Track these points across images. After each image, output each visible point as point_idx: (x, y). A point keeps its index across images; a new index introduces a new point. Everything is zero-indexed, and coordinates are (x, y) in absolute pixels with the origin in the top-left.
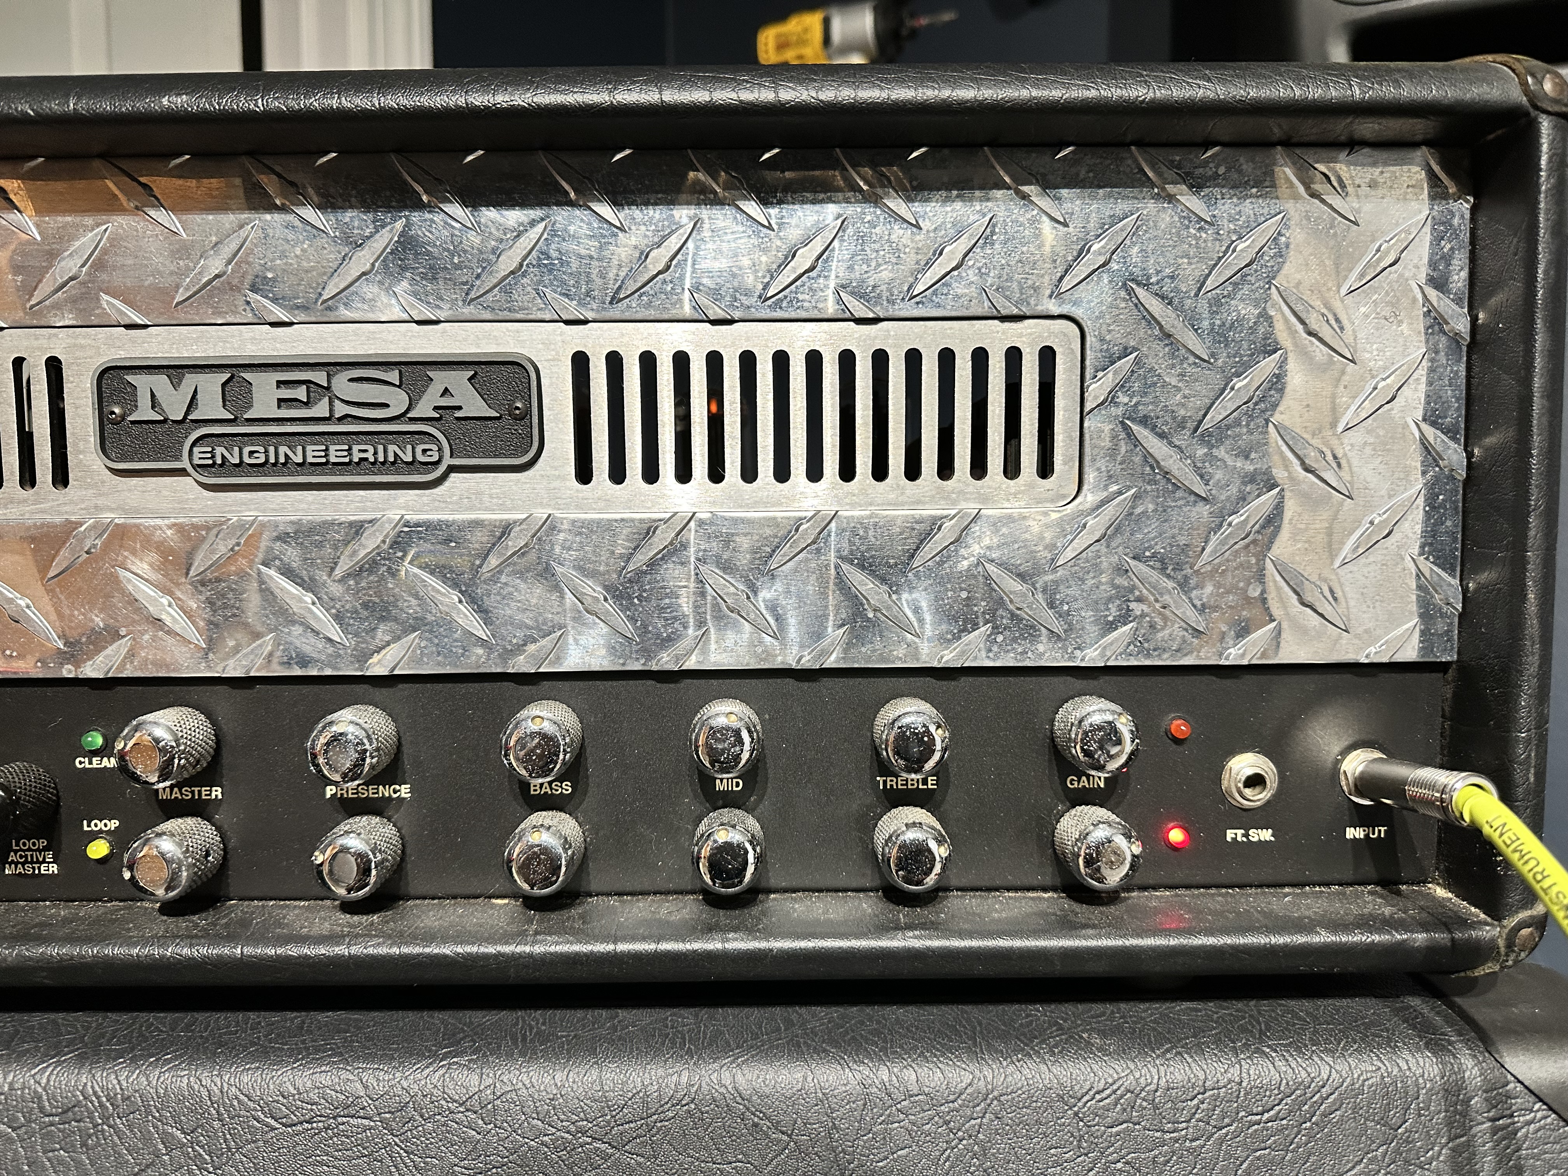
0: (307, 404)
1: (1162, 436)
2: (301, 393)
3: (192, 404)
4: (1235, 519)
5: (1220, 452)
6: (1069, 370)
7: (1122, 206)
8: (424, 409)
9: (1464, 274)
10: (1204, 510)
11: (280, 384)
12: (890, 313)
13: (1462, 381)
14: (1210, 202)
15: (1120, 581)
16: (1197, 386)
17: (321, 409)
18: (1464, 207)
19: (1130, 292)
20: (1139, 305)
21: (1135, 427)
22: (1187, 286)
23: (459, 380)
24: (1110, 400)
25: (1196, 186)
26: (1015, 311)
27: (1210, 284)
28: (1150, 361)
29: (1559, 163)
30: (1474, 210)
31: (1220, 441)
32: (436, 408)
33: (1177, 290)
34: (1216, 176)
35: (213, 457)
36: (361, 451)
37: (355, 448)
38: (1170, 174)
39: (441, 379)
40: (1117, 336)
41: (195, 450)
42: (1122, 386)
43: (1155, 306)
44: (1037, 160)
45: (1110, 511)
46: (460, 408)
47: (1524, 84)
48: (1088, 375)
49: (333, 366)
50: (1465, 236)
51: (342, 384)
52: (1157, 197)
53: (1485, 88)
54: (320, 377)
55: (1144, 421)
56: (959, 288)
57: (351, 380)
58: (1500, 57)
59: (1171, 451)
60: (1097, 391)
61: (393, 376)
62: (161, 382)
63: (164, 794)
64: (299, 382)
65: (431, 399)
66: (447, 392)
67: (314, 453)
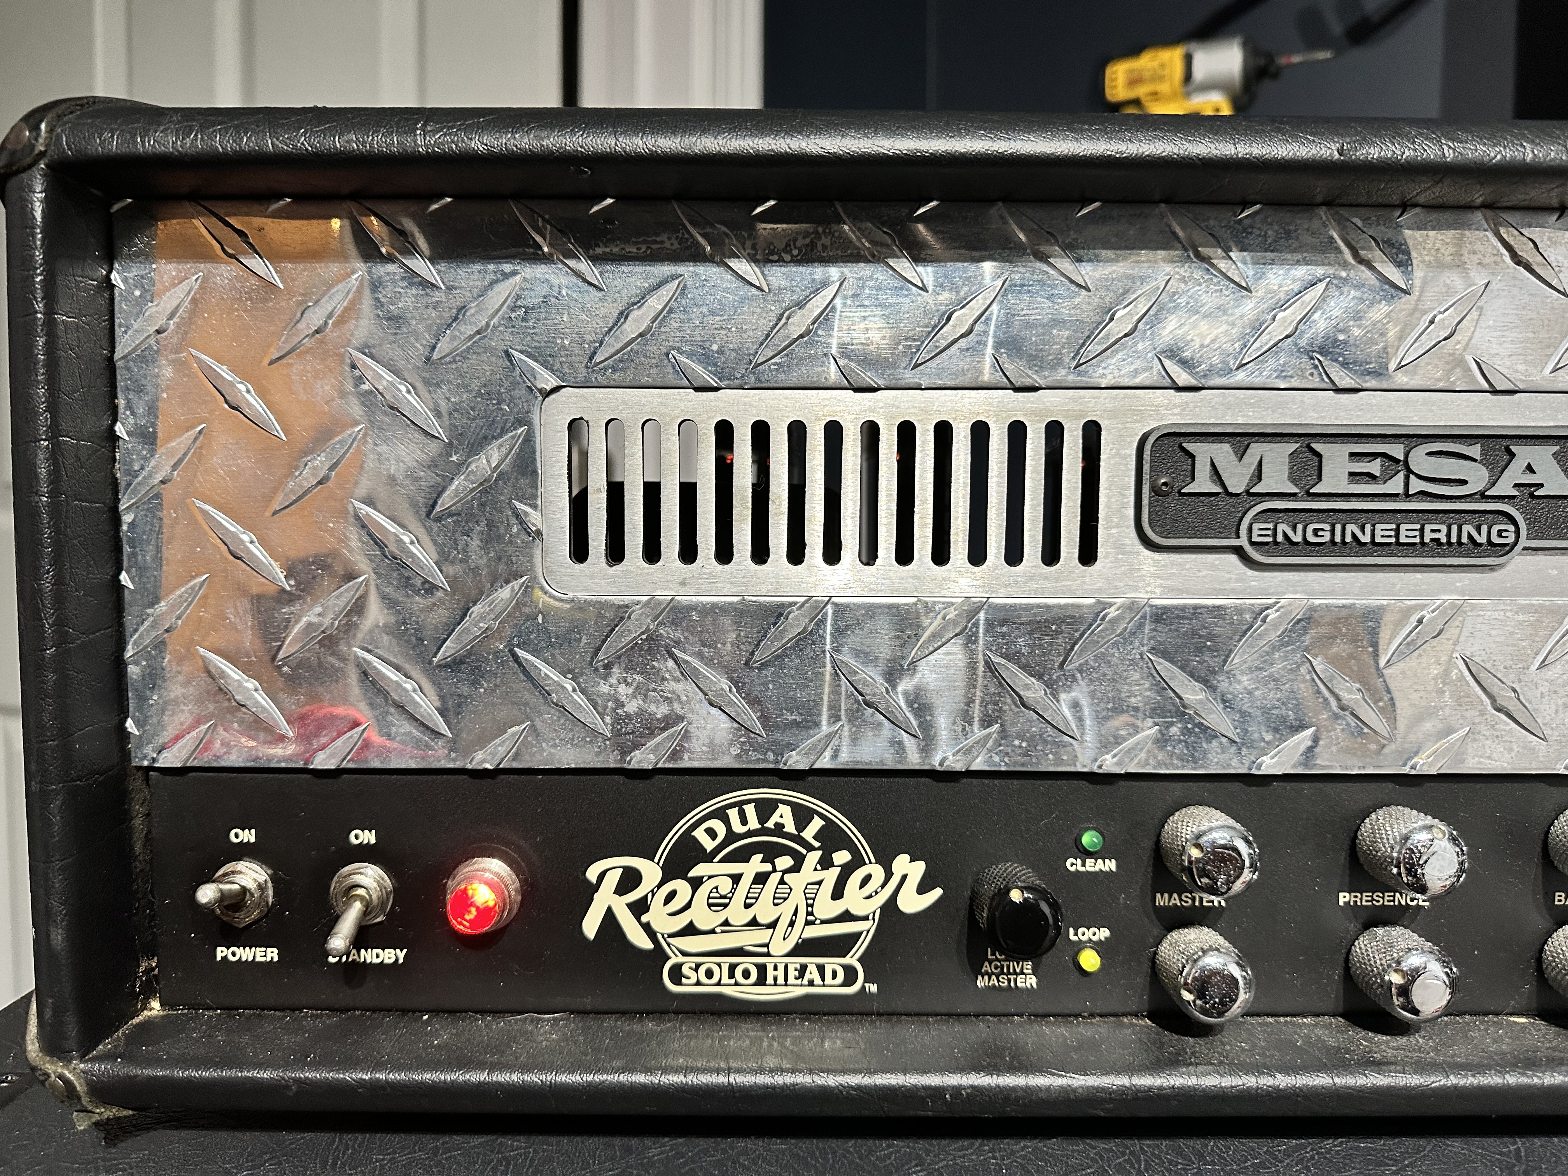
0: (1377, 479)
2: (1375, 467)
3: (1258, 476)
8: (1504, 487)
11: (1352, 456)
17: (1395, 485)
23: (1543, 455)
32: (1517, 485)
35: (1275, 535)
36: (1433, 531)
37: (1428, 528)
39: (1524, 454)
41: (1256, 526)
46: (1542, 485)
49: (1413, 439)
51: (1420, 460)
54: (1397, 451)
57: (1429, 454)
61: (1475, 451)
62: (1223, 452)
63: (1162, 900)
64: (1375, 455)
65: (1515, 474)
66: (1530, 469)
67: (1383, 532)
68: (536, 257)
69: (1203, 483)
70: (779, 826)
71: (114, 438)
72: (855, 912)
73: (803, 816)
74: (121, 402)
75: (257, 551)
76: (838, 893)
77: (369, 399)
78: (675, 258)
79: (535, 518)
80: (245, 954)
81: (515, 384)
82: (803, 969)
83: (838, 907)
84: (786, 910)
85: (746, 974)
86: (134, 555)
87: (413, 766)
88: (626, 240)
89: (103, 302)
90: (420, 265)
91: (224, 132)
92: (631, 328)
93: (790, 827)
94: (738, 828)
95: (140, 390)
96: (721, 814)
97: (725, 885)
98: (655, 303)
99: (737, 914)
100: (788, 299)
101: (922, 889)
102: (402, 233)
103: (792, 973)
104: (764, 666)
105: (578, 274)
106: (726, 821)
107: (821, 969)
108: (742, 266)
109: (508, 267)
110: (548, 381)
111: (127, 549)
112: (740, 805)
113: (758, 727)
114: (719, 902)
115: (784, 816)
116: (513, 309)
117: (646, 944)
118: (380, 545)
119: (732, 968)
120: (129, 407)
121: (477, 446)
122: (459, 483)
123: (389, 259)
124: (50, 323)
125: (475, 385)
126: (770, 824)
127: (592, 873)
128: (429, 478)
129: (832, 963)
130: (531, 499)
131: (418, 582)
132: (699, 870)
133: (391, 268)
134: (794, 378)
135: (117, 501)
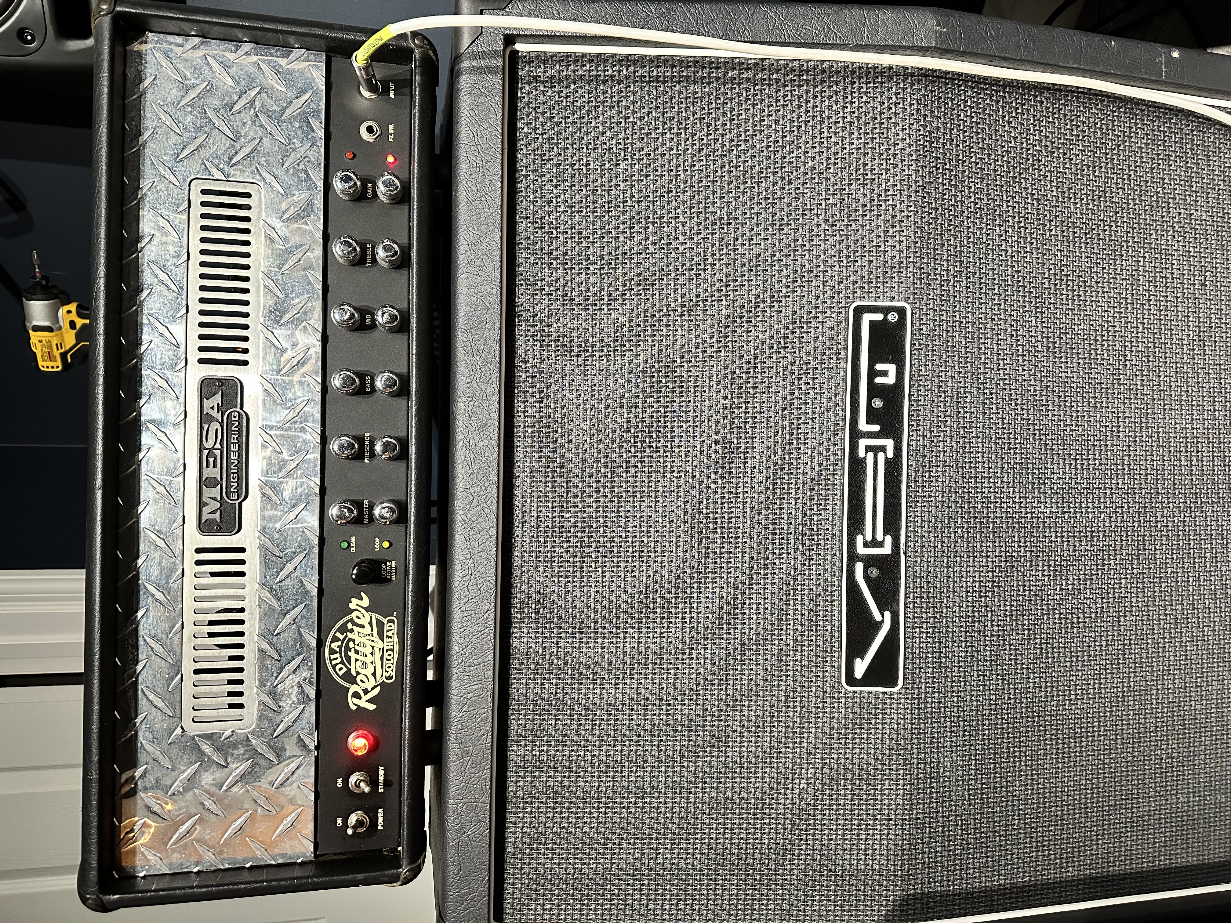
0: (216, 459)
1: (236, 153)
2: (211, 460)
3: (214, 499)
4: (269, 129)
5: (243, 133)
6: (210, 184)
7: (147, 161)
8: (219, 416)
9: (176, 37)
10: (265, 140)
11: (207, 467)
12: (186, 247)
13: (218, 42)
14: (147, 129)
15: (291, 171)
16: (218, 139)
17: (218, 453)
18: (150, 35)
19: (181, 160)
20: (186, 157)
21: (233, 162)
22: (178, 140)
23: (207, 404)
24: (222, 170)
25: (140, 134)
26: (187, 202)
27: (179, 132)
28: (208, 155)
29: (134, 5)
30: (151, 31)
31: (239, 132)
32: (218, 412)
33: (180, 144)
34: (136, 125)
35: (235, 492)
37: (233, 441)
38: (135, 143)
39: (207, 410)
40: (198, 166)
41: (232, 498)
42: (216, 166)
43: (186, 152)
44: (129, 191)
45: (265, 174)
46: (218, 404)
47: (103, 15)
48: (211, 177)
49: (201, 447)
50: (162, 36)
51: (209, 444)
52: (144, 148)
53: (105, 29)
54: (206, 452)
55: (230, 159)
56: (177, 222)
57: (207, 441)
58: (93, 21)
59: (241, 152)
60: (219, 175)
61: (206, 427)
62: (206, 510)
63: (366, 521)
64: (207, 460)
65: (215, 413)
66: (212, 408)
67: (234, 456)
68: (136, 735)
69: (217, 516)
70: (338, 647)
71: (199, 872)
72: (369, 620)
73: (335, 639)
74: (186, 870)
75: (238, 822)
76: (363, 627)
77: (186, 789)
78: (136, 690)
79: (228, 733)
80: (381, 820)
81: (180, 741)
82: (388, 637)
83: (368, 627)
84: (368, 643)
85: (389, 655)
86: (240, 863)
87: (313, 768)
88: (130, 707)
89: (150, 878)
90: (138, 773)
91: (90, 839)
92: (160, 704)
93: (339, 643)
94: (339, 660)
95: (182, 864)
96: (334, 667)
97: (359, 664)
98: (152, 697)
99: (369, 659)
100: (150, 653)
101: (362, 599)
102: (127, 780)
103: (390, 640)
104: (280, 656)
105: (142, 722)
106: (337, 664)
107: (388, 631)
108: (139, 668)
109: (139, 745)
110: (179, 731)
111: (237, 866)
112: (331, 660)
113: (301, 657)
114: (365, 666)
115: (335, 646)
116: (154, 742)
117: (379, 688)
118: (237, 782)
119: (387, 660)
120: (187, 868)
121: (203, 753)
122: (214, 758)
123: (136, 784)
124: (155, 891)
125: (181, 754)
126: (338, 650)
127: (353, 707)
128: (214, 768)
129: (386, 627)
130: (221, 735)
131: (250, 770)
132: (353, 673)
133: (139, 783)
134: (178, 650)
135: (221, 870)
